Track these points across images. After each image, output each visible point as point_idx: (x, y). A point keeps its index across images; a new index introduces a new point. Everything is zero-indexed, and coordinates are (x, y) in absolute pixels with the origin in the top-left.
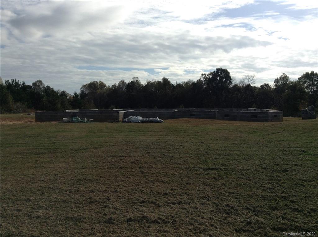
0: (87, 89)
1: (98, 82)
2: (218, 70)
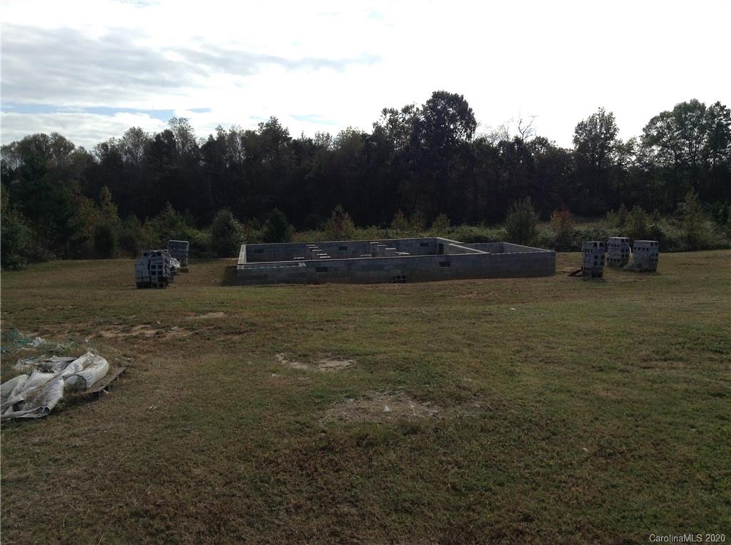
0: (15, 157)
2: (438, 96)
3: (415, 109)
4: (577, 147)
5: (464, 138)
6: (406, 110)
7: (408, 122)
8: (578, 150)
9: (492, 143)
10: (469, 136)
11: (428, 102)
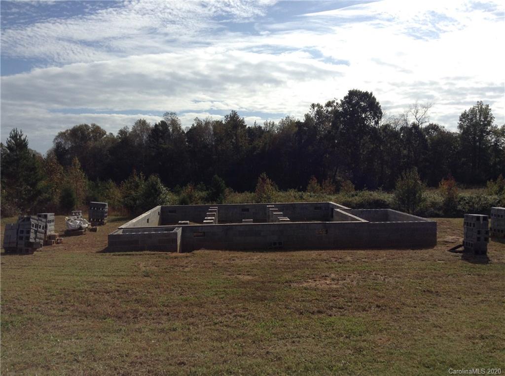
0: (68, 140)
1: (90, 126)
2: (353, 94)
3: (335, 104)
4: (462, 131)
5: (373, 124)
6: (329, 104)
7: (330, 113)
8: (463, 133)
9: (395, 128)
10: (377, 123)
11: (345, 98)
